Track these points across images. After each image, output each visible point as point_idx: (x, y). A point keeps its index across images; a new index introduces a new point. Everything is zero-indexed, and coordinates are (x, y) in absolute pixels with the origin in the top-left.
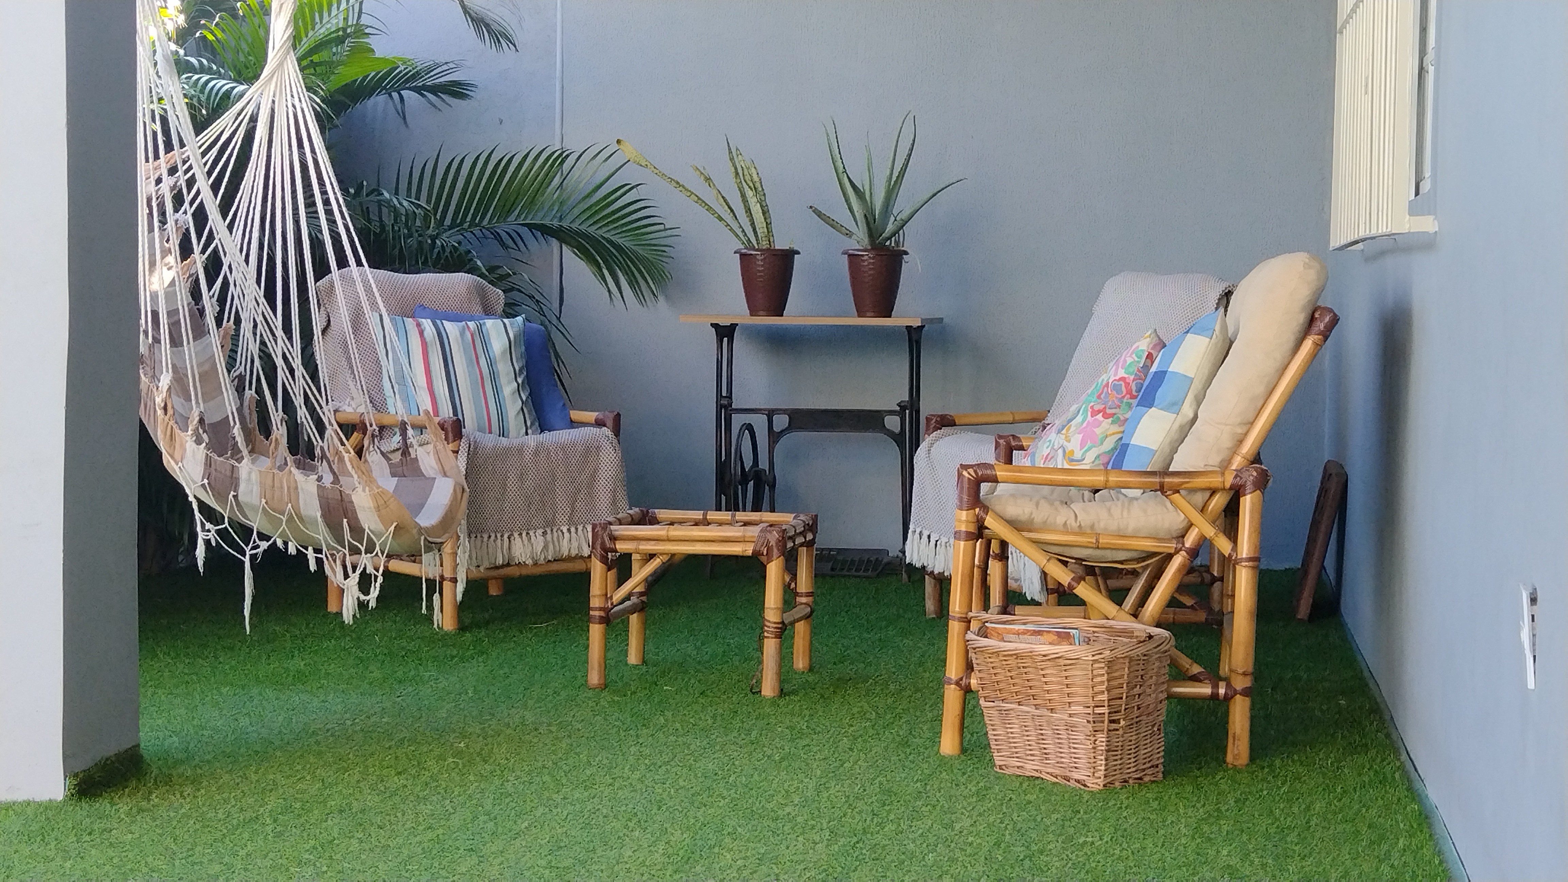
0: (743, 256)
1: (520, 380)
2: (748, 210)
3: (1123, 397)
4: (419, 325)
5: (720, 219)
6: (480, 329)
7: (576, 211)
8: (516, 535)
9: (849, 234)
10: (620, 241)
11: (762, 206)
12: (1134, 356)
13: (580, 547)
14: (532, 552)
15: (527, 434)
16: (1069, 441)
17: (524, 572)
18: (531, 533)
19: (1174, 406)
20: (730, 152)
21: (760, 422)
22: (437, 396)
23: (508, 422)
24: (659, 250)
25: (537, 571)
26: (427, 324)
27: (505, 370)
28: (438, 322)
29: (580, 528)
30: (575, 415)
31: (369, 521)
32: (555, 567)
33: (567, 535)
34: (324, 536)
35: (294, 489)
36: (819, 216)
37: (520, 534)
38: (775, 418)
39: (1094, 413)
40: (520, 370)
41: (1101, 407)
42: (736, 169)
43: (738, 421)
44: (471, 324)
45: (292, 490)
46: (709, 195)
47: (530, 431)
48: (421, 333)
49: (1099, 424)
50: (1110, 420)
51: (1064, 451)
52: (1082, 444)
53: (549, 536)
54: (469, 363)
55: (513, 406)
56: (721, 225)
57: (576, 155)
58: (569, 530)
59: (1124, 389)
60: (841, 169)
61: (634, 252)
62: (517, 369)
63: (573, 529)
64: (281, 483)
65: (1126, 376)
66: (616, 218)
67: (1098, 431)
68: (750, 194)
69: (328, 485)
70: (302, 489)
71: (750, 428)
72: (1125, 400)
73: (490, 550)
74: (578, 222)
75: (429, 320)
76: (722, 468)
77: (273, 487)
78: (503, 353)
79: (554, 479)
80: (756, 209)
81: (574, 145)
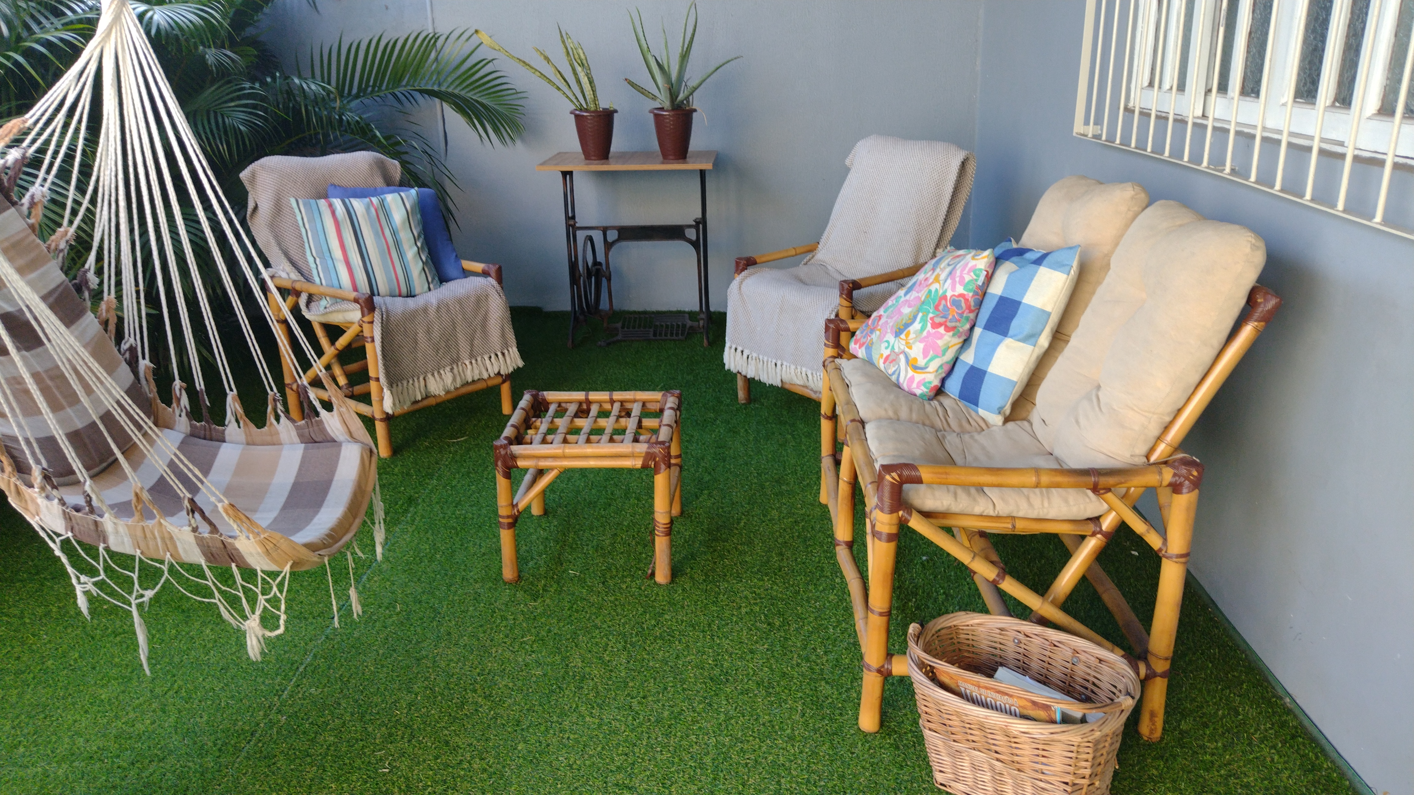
0: (577, 117)
1: (419, 244)
2: (579, 82)
3: (963, 313)
4: (331, 206)
5: (559, 89)
6: (382, 203)
7: (450, 80)
8: (429, 376)
9: (654, 98)
10: (484, 101)
11: (588, 78)
12: (972, 274)
13: (480, 374)
14: (444, 386)
15: (430, 290)
16: (910, 348)
17: (439, 400)
18: (442, 372)
19: (1031, 338)
20: (562, 36)
21: (597, 236)
22: (353, 266)
23: (413, 281)
24: (513, 108)
25: (449, 396)
26: (337, 203)
27: (406, 237)
28: (347, 200)
29: (479, 359)
30: (467, 265)
31: (259, 563)
32: (464, 390)
33: (469, 366)
34: (213, 582)
35: (169, 541)
36: (632, 86)
37: (433, 375)
38: (609, 233)
39: (935, 325)
40: (419, 236)
41: (943, 320)
42: (567, 49)
43: (581, 235)
44: (374, 200)
45: (168, 543)
46: (549, 71)
47: (431, 286)
48: (333, 213)
49: (941, 337)
50: (951, 333)
51: (907, 358)
52: (925, 353)
53: (455, 370)
54: (376, 234)
55: (416, 268)
56: (560, 93)
57: (444, 37)
58: (471, 363)
59: (963, 305)
60: (645, 46)
61: (494, 109)
62: (416, 234)
63: (474, 361)
64: (153, 535)
65: (965, 293)
66: (477, 85)
67: (940, 343)
68: (579, 69)
69: (206, 535)
70: (178, 539)
71: (590, 239)
72: (965, 315)
73: (411, 392)
74: (452, 87)
75: (339, 200)
76: (573, 266)
77: (145, 537)
78: (403, 223)
79: (455, 327)
80: (585, 81)
81: (443, 30)
